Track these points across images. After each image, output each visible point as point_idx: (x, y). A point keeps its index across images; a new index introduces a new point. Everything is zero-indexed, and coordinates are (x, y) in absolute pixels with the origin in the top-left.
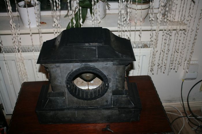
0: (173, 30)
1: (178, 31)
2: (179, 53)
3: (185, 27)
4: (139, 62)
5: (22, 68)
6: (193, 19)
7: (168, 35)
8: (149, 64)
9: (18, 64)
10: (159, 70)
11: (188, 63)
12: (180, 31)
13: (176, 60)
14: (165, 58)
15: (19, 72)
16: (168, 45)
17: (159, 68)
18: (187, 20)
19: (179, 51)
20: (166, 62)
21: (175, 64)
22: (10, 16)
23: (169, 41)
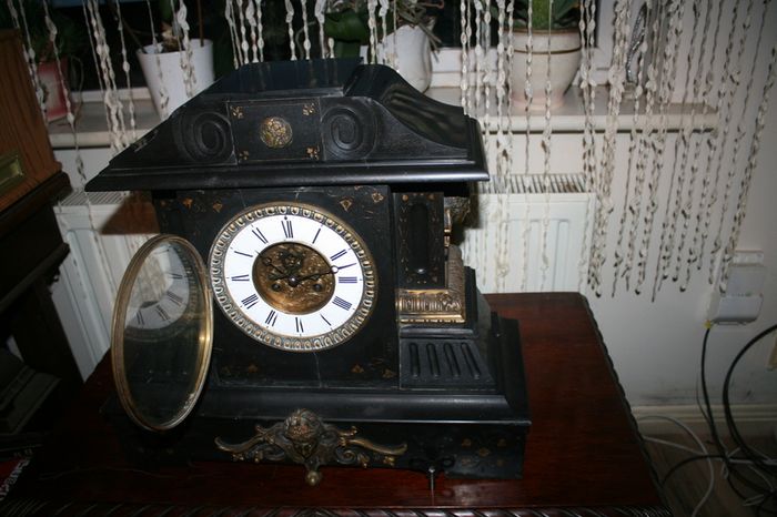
0: (670, 131)
1: (686, 134)
2: (693, 217)
3: (712, 121)
4: (545, 246)
6: (741, 90)
7: (652, 149)
8: (583, 252)
10: (622, 282)
11: (727, 257)
12: (696, 135)
13: (683, 244)
14: (640, 236)
16: (650, 186)
17: (620, 274)
18: (719, 93)
19: (693, 213)
20: (644, 253)
21: (679, 259)
22: (106, 77)
23: (656, 174)
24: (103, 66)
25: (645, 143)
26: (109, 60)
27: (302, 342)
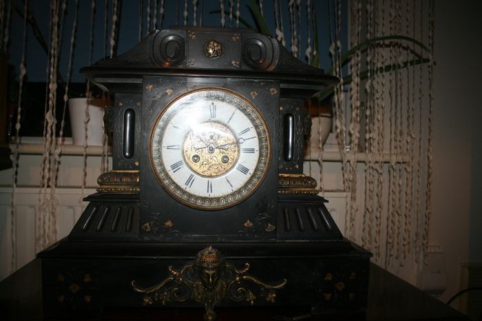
0: (385, 162)
1: (393, 164)
2: (403, 216)
3: (407, 159)
5: (49, 228)
6: (416, 142)
7: (376, 172)
9: (42, 217)
12: (398, 165)
13: (399, 233)
14: (375, 228)
15: (39, 239)
16: (377, 195)
18: (407, 142)
19: (403, 211)
20: (377, 240)
21: (398, 244)
22: (50, 103)
23: (380, 187)
24: (51, 95)
25: (372, 168)
26: (55, 93)
27: (211, 200)
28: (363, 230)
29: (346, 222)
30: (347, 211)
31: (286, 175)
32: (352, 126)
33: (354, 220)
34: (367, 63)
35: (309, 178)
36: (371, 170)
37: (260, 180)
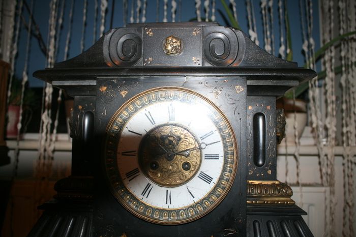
22: (46, 105)
24: (47, 98)
25: (351, 161)
26: (51, 96)
27: (169, 212)
28: (344, 225)
29: (326, 217)
30: (326, 207)
31: (256, 182)
32: (328, 120)
33: (333, 214)
34: (341, 59)
35: (284, 185)
36: (350, 164)
37: (225, 190)
